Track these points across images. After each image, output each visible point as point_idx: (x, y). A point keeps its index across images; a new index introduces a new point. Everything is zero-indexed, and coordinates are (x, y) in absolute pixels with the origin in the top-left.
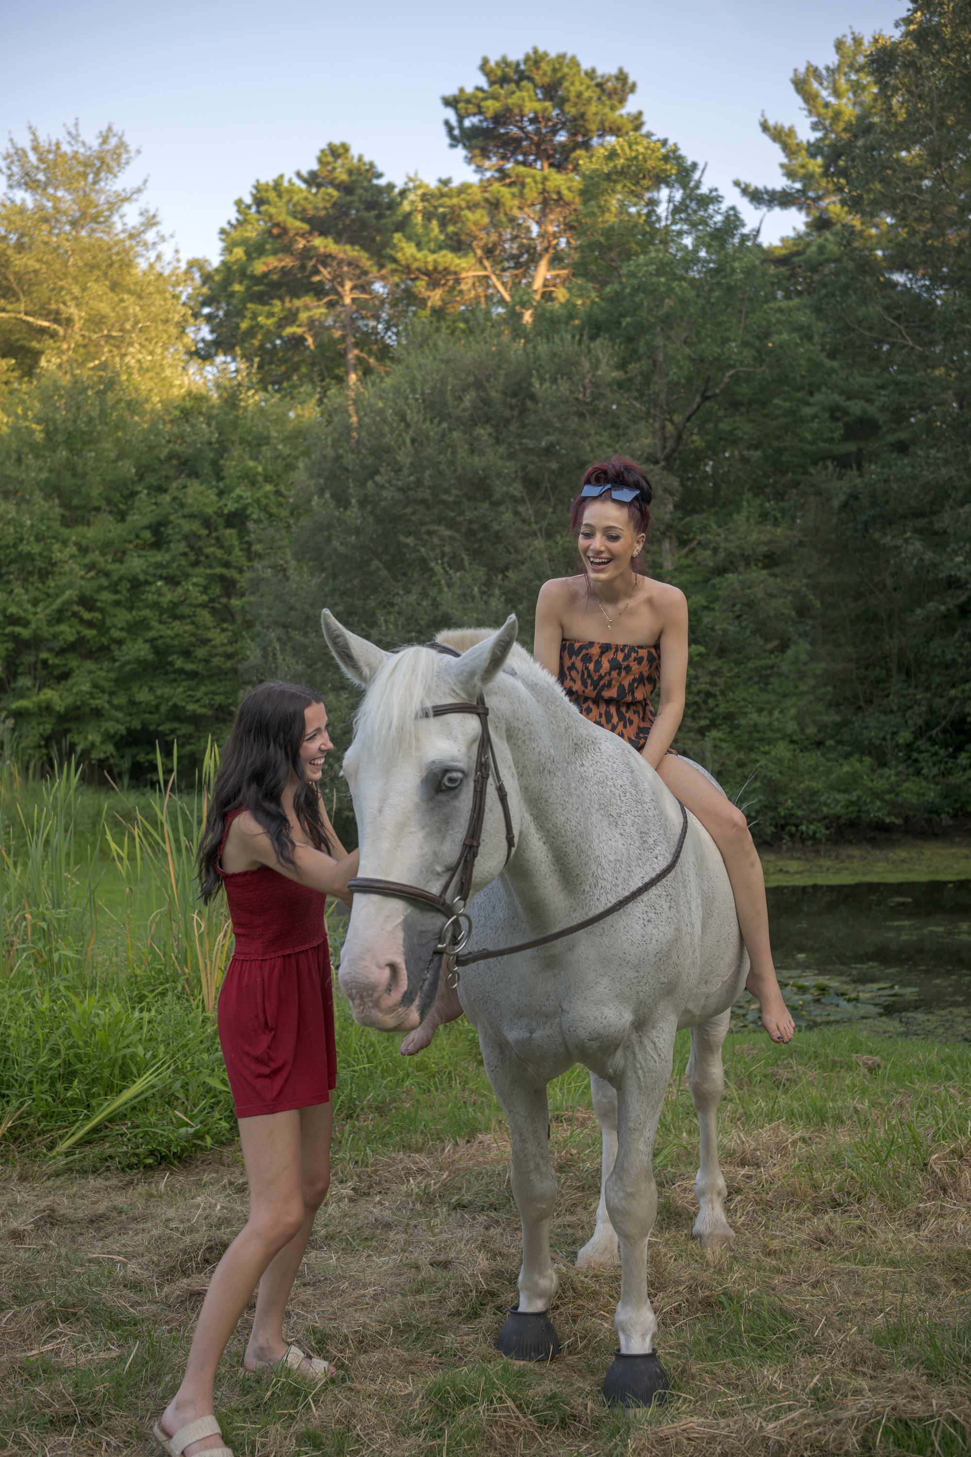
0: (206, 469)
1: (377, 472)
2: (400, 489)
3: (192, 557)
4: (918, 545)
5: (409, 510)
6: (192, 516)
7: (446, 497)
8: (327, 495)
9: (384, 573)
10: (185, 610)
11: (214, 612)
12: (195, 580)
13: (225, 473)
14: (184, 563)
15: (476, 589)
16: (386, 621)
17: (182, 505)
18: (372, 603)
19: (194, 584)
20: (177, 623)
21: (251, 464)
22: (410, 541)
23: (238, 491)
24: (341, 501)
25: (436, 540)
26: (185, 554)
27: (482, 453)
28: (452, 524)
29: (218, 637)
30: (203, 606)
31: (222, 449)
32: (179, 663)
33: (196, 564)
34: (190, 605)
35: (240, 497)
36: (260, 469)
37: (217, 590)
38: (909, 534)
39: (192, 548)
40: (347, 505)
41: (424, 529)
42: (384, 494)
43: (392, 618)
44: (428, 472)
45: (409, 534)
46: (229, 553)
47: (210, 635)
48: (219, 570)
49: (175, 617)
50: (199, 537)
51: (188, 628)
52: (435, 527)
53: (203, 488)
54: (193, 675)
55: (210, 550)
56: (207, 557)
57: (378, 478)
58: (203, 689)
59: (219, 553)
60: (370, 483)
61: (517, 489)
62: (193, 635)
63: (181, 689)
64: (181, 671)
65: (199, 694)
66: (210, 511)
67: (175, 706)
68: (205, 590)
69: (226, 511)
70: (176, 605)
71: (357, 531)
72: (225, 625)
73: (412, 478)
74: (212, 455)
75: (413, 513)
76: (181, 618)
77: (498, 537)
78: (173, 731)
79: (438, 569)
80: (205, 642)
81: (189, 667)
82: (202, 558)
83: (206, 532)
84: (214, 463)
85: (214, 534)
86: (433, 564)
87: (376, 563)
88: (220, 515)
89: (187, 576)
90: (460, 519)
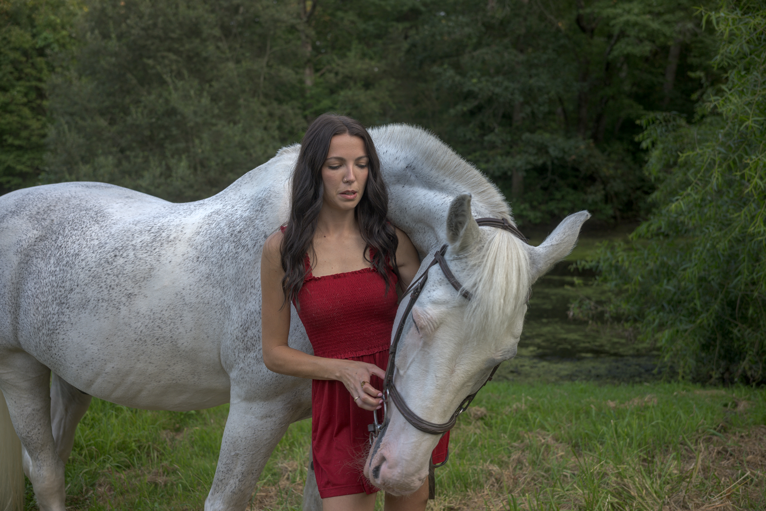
0: (24, 20)
1: (128, 18)
2: (143, 29)
3: (16, 74)
4: (451, 72)
5: (149, 42)
6: (15, 49)
7: (173, 35)
8: (96, 32)
9: (134, 81)
10: (12, 107)
11: (32, 109)
12: (18, 89)
13: (36, 23)
14: (11, 77)
15: (192, 92)
16: (137, 112)
17: (9, 42)
18: (127, 100)
19: (18, 92)
20: (8, 116)
21: (52, 17)
22: (150, 62)
23: (45, 34)
24: (106, 36)
25: (167, 62)
26: (11, 73)
27: (194, 8)
28: (177, 52)
29: (34, 124)
30: (25, 105)
31: (34, 8)
32: (10, 140)
33: (19, 79)
34: (16, 104)
35: (46, 39)
36: (58, 21)
37: (33, 95)
38: (446, 66)
39: (16, 69)
40: (110, 38)
41: (159, 54)
42: (133, 31)
43: (140, 110)
44: (161, 19)
45: (149, 58)
46: (40, 71)
47: (29, 122)
48: (34, 83)
49: (6, 111)
50: (21, 62)
51: (16, 118)
52: (166, 54)
53: (22, 32)
54: (20, 148)
55: (28, 70)
56: (27, 75)
57: (129, 21)
58: (27, 156)
59: (34, 72)
60: (124, 25)
61: (217, 32)
62: (19, 123)
63: (12, 156)
64: (12, 145)
65: (24, 159)
66: (27, 46)
67: (9, 167)
68: (26, 95)
69: (37, 46)
70: (7, 104)
71: (116, 55)
72: (40, 117)
73: (150, 22)
74: (27, 12)
75: (153, 44)
76: (11, 112)
77: (206, 60)
78: (8, 182)
79: (169, 80)
80: (26, 127)
81: (17, 142)
82: (23, 75)
83: (24, 59)
84: (29, 17)
85: (30, 61)
86: (165, 76)
87: (129, 76)
88: (34, 49)
89: (13, 86)
90: (182, 49)
